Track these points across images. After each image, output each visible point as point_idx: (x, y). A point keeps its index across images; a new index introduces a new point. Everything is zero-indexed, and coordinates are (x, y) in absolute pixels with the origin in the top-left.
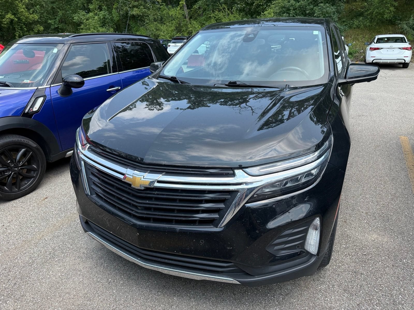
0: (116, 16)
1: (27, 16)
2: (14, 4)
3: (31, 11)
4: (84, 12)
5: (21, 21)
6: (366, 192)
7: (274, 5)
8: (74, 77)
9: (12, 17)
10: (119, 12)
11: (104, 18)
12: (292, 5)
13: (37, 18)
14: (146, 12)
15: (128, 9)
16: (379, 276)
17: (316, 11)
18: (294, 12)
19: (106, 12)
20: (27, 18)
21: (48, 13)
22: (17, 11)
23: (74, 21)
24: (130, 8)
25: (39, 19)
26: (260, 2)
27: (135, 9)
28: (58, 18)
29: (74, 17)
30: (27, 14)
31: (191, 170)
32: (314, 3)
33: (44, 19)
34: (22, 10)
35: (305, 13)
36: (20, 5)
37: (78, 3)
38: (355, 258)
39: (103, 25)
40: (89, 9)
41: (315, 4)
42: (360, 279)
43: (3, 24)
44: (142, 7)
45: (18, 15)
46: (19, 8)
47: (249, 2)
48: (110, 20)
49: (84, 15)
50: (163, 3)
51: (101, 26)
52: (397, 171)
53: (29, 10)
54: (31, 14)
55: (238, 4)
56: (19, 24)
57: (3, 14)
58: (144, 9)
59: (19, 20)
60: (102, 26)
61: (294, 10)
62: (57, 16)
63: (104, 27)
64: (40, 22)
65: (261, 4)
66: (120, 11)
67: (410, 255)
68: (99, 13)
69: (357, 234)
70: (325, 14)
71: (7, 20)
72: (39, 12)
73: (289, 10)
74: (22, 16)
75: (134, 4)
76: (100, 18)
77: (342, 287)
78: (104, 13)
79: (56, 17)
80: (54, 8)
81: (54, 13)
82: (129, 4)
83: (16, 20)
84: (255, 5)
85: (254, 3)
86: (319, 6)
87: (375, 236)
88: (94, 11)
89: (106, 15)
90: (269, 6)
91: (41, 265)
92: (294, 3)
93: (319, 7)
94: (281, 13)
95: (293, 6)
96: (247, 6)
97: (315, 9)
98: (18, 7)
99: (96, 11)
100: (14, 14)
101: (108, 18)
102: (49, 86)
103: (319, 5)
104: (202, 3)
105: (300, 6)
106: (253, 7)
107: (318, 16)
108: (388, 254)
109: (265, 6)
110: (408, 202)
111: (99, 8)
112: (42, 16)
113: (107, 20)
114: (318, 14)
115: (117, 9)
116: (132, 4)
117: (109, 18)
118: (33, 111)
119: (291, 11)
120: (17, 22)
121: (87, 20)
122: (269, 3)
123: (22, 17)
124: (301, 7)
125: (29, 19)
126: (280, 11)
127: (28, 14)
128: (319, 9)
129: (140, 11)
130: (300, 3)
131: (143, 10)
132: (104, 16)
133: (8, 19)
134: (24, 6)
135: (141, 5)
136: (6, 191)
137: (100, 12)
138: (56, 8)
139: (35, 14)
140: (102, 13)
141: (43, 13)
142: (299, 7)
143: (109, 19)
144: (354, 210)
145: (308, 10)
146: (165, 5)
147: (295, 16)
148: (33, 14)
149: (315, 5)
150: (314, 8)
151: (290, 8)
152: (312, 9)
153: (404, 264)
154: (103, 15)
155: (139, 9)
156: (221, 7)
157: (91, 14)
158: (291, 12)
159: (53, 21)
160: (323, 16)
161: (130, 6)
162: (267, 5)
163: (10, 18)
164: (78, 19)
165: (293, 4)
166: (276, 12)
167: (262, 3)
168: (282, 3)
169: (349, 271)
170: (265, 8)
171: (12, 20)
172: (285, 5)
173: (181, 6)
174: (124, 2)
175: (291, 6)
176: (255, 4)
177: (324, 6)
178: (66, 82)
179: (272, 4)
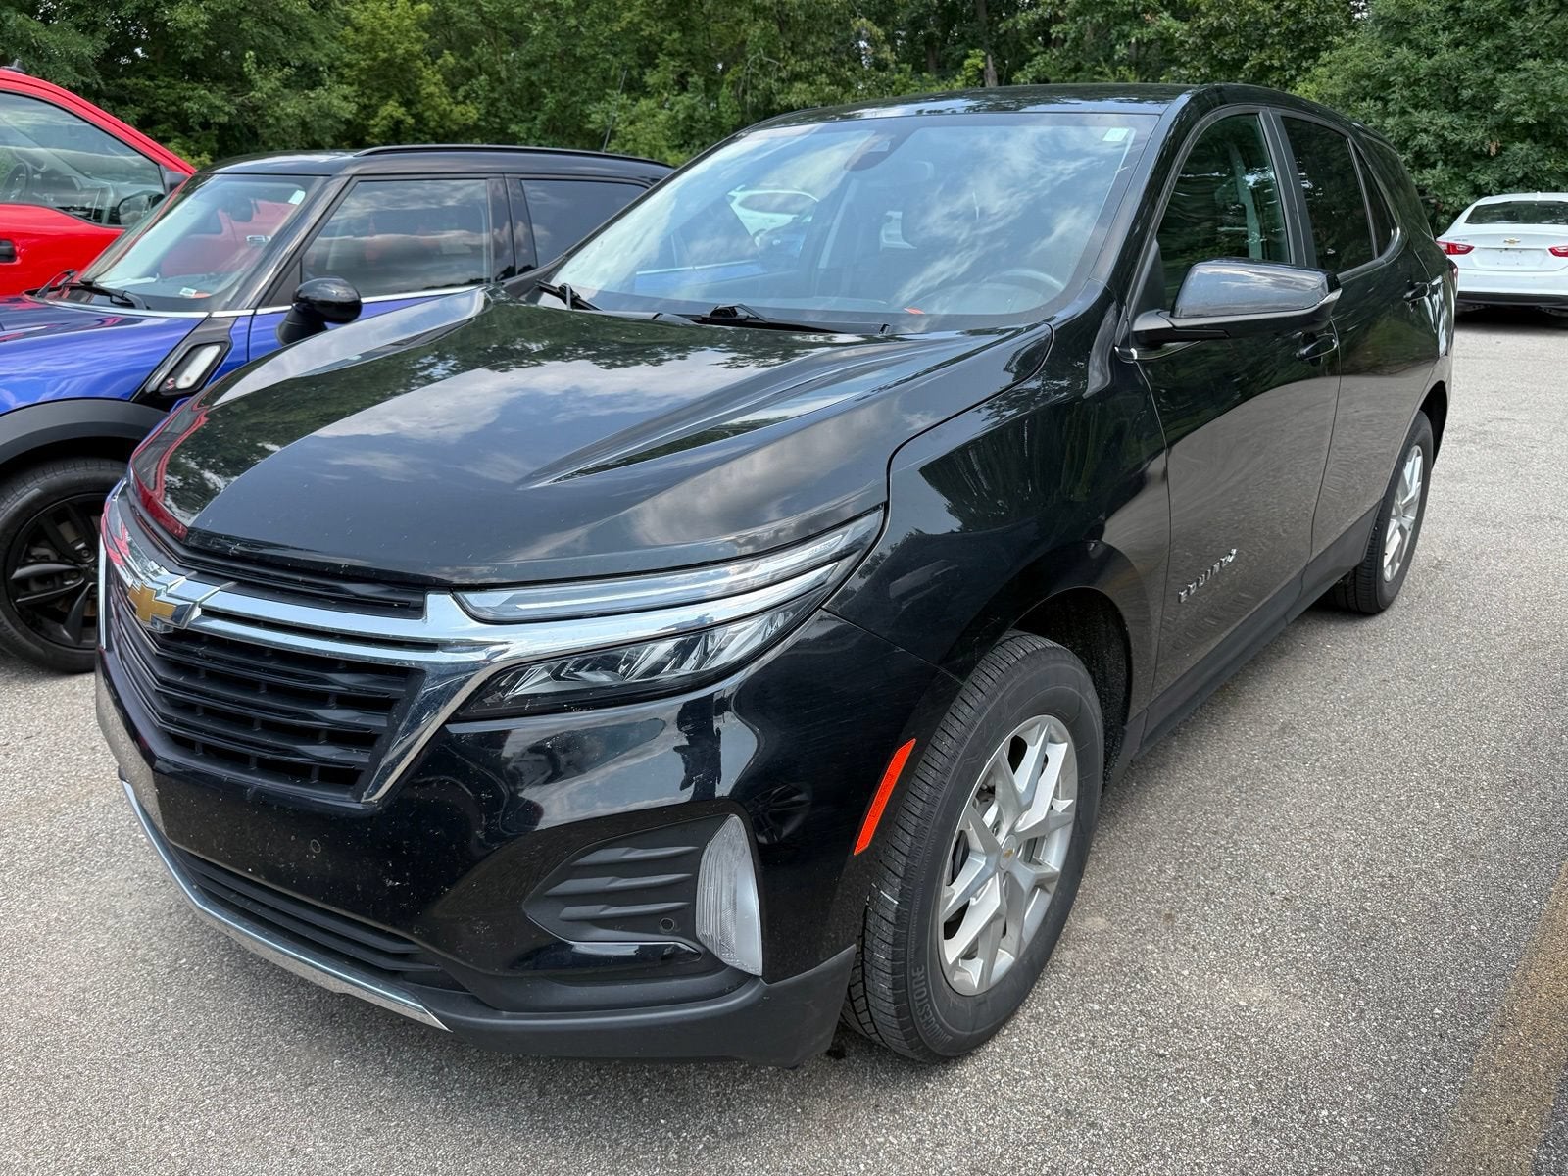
0: (730, 111)
1: (445, 109)
2: (409, 71)
3: (461, 92)
4: (625, 96)
5: (427, 125)
6: (1343, 818)
7: (1325, 65)
8: (332, 286)
9: (399, 112)
10: (743, 97)
11: (690, 117)
12: (1401, 68)
13: (476, 116)
14: (836, 98)
15: (775, 86)
16: (1163, 1147)
17: (1506, 91)
18: (1406, 93)
19: (699, 98)
20: (444, 115)
21: (514, 102)
22: (418, 93)
23: (590, 126)
24: (781, 80)
25: (479, 119)
26: (1271, 58)
27: (798, 86)
28: (542, 117)
29: (590, 114)
30: (444, 103)
31: (300, 578)
32: (1499, 59)
33: (498, 120)
34: (432, 89)
35: (1457, 97)
36: (427, 73)
37: (610, 68)
38: (1110, 1062)
39: (685, 142)
40: (645, 86)
41: (1504, 62)
42: (1070, 1142)
43: (369, 134)
44: (824, 80)
45: (420, 106)
46: (422, 85)
47: (1226, 57)
48: (709, 125)
49: (623, 107)
50: (905, 65)
51: (675, 146)
52: (1552, 755)
53: (454, 89)
54: (457, 103)
55: (1183, 65)
56: (418, 135)
57: (374, 101)
58: (829, 85)
59: (421, 122)
60: (681, 146)
61: (1408, 85)
62: (538, 110)
63: (685, 148)
64: (484, 128)
65: (1276, 63)
66: (744, 92)
67: (1369, 1096)
68: (672, 98)
69: (1186, 973)
70: (1543, 103)
71: (385, 121)
72: (485, 98)
73: (1386, 85)
74: (428, 109)
75: (798, 69)
76: (675, 117)
77: (972, 1157)
78: (692, 98)
79: (534, 113)
80: (532, 84)
81: (532, 100)
82: (779, 69)
83: (410, 120)
84: (1249, 68)
85: (1246, 59)
86: (1519, 70)
87: (1260, 992)
88: (659, 92)
89: (695, 109)
90: (1308, 70)
91: (24, 878)
92: (1411, 57)
93: (1523, 75)
94: (1352, 99)
95: (1404, 69)
96: (1215, 71)
97: (1502, 83)
98: (419, 82)
99: (666, 95)
100: (407, 104)
101: (703, 116)
102: (251, 312)
103: (1519, 66)
104: (1046, 64)
105: (1437, 69)
106: (1242, 76)
107: (1513, 109)
108: (1266, 1074)
109: (1293, 72)
110: (1514, 887)
111: (677, 83)
112: (493, 110)
113: (700, 126)
114: (1512, 102)
115: (734, 85)
116: (789, 67)
117: (708, 117)
118: (176, 389)
119: (1394, 92)
120: (414, 130)
121: (632, 123)
122: (1307, 59)
123: (428, 113)
124: (1441, 73)
125: (451, 120)
126: (1347, 89)
127: (449, 104)
128: (1521, 81)
129: (814, 94)
130: (1436, 57)
131: (827, 90)
132: (691, 111)
133: (384, 118)
134: (439, 77)
135: (822, 70)
136: (62, 642)
137: (679, 98)
138: (537, 84)
139: (473, 103)
140: (686, 99)
141: (498, 100)
142: (1433, 73)
143: (706, 122)
144: (1239, 880)
145: (1469, 86)
146: (909, 69)
147: (1410, 110)
148: (464, 102)
149: (1502, 66)
150: (1495, 79)
151: (1391, 79)
152: (1491, 82)
153: (1312, 1124)
154: (688, 107)
155: (811, 84)
156: (1111, 75)
157: (645, 104)
158: (1395, 96)
159: (526, 125)
160: (1534, 111)
161: (784, 75)
162: (1299, 68)
163: (391, 116)
164: (602, 121)
165: (1406, 62)
166: (1331, 95)
167: (1280, 58)
168: (1357, 61)
169: (1046, 1105)
170: (1292, 78)
171: (399, 122)
172: (1370, 67)
173: (970, 74)
174: (761, 60)
175: (1397, 68)
176: (1247, 64)
177: (1544, 72)
178: (305, 300)
179: (1319, 65)
